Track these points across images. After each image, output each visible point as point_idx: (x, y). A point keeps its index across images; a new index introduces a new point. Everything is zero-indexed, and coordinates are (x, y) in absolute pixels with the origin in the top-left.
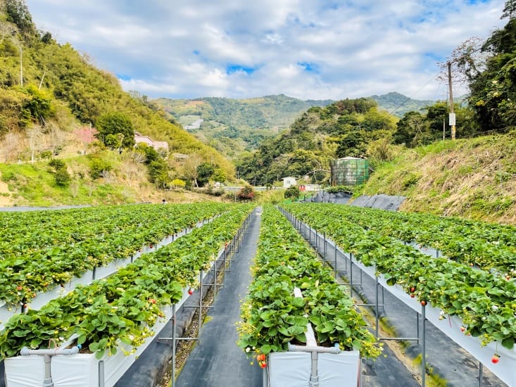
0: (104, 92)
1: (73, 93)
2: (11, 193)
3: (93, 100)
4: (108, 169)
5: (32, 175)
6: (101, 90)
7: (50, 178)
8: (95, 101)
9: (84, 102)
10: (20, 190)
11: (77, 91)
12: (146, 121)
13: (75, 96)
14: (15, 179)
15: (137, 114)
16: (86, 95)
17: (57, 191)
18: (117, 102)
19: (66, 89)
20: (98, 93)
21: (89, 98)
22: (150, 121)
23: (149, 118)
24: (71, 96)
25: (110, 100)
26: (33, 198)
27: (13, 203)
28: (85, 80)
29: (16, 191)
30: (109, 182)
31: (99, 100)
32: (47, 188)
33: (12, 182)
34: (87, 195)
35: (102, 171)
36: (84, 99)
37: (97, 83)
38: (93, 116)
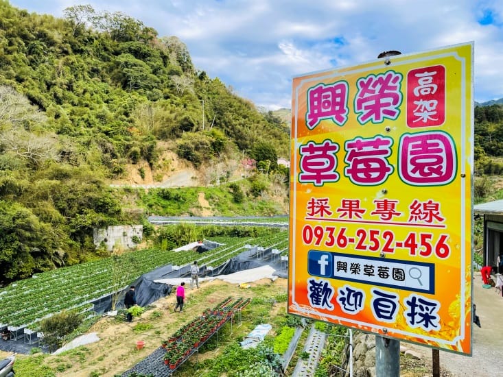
0: (247, 119)
1: (224, 121)
2: (211, 207)
3: (239, 127)
4: (263, 189)
5: (221, 195)
6: (245, 117)
7: (231, 196)
8: (240, 127)
9: (232, 129)
10: (215, 205)
11: (227, 119)
12: (278, 141)
13: (226, 124)
14: (213, 198)
15: (271, 136)
16: (234, 123)
17: (235, 206)
18: (257, 127)
19: (219, 119)
20: (242, 121)
21: (236, 125)
22: (281, 141)
23: (280, 139)
24: (223, 124)
25: (252, 126)
26: (223, 211)
27: (212, 214)
28: (232, 109)
29: (213, 206)
30: (264, 198)
31: (243, 126)
32: (230, 204)
33: (211, 200)
34: (253, 208)
35: (260, 191)
36: (233, 126)
37: (241, 111)
38: (239, 140)
